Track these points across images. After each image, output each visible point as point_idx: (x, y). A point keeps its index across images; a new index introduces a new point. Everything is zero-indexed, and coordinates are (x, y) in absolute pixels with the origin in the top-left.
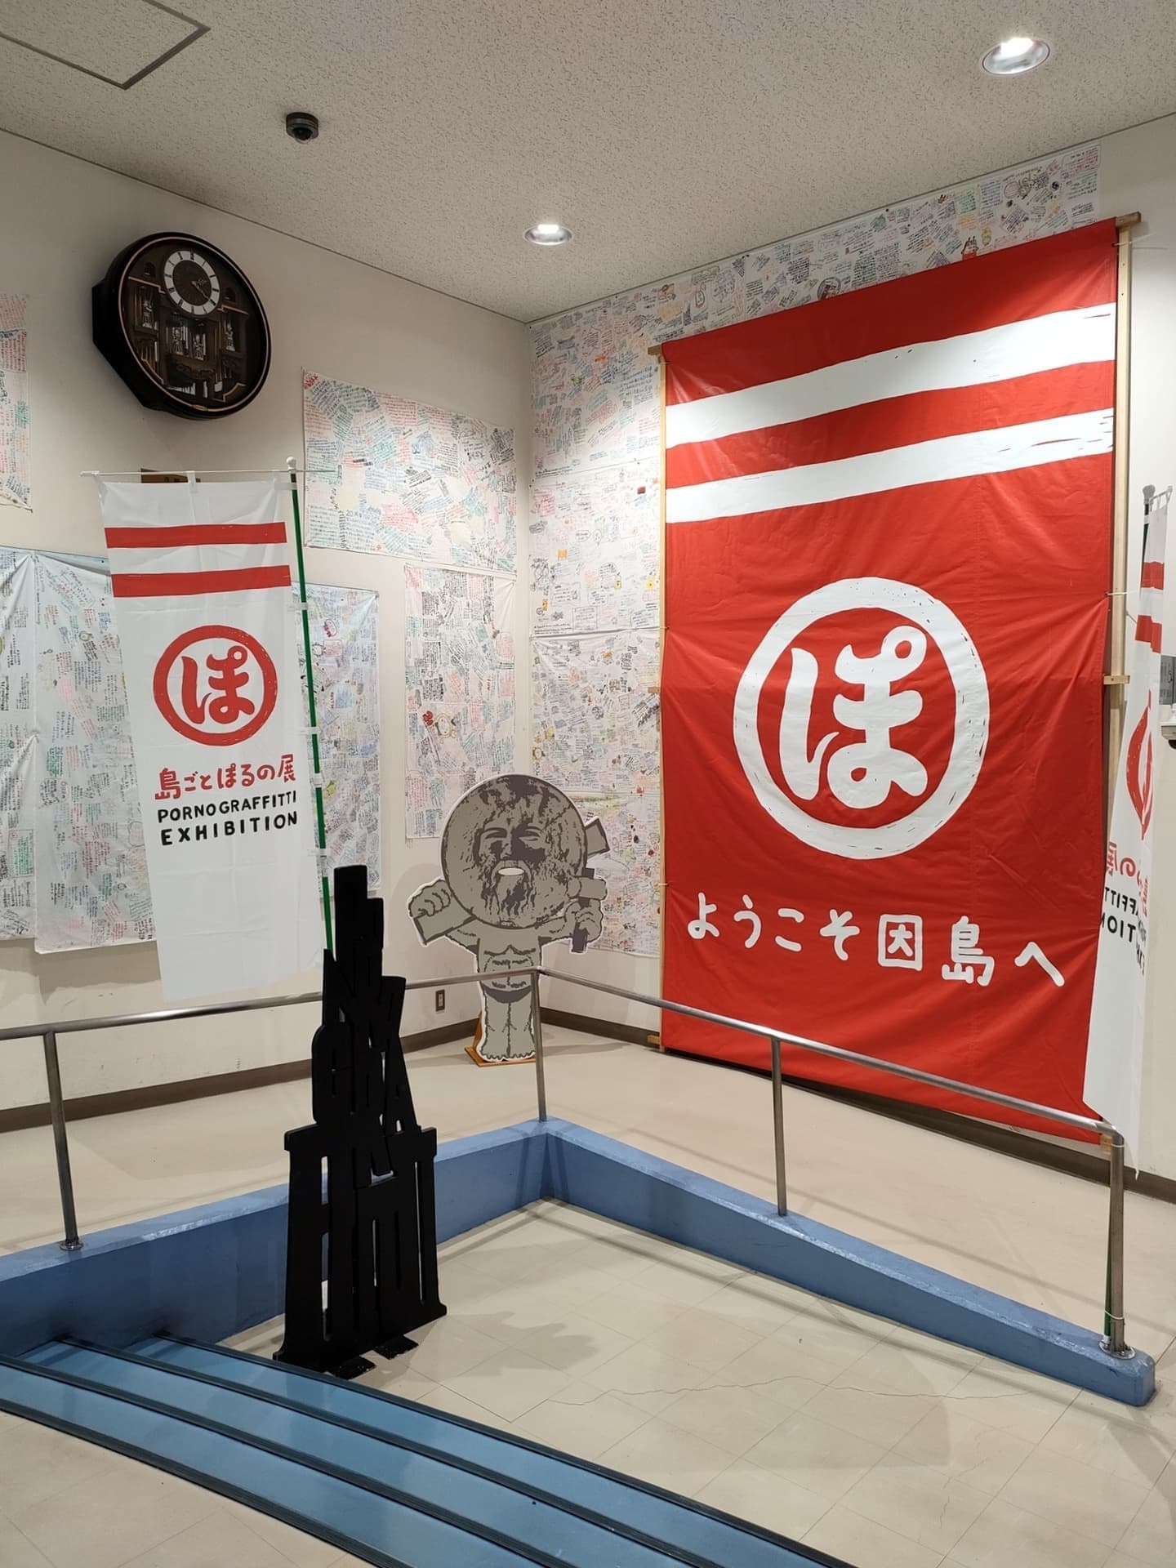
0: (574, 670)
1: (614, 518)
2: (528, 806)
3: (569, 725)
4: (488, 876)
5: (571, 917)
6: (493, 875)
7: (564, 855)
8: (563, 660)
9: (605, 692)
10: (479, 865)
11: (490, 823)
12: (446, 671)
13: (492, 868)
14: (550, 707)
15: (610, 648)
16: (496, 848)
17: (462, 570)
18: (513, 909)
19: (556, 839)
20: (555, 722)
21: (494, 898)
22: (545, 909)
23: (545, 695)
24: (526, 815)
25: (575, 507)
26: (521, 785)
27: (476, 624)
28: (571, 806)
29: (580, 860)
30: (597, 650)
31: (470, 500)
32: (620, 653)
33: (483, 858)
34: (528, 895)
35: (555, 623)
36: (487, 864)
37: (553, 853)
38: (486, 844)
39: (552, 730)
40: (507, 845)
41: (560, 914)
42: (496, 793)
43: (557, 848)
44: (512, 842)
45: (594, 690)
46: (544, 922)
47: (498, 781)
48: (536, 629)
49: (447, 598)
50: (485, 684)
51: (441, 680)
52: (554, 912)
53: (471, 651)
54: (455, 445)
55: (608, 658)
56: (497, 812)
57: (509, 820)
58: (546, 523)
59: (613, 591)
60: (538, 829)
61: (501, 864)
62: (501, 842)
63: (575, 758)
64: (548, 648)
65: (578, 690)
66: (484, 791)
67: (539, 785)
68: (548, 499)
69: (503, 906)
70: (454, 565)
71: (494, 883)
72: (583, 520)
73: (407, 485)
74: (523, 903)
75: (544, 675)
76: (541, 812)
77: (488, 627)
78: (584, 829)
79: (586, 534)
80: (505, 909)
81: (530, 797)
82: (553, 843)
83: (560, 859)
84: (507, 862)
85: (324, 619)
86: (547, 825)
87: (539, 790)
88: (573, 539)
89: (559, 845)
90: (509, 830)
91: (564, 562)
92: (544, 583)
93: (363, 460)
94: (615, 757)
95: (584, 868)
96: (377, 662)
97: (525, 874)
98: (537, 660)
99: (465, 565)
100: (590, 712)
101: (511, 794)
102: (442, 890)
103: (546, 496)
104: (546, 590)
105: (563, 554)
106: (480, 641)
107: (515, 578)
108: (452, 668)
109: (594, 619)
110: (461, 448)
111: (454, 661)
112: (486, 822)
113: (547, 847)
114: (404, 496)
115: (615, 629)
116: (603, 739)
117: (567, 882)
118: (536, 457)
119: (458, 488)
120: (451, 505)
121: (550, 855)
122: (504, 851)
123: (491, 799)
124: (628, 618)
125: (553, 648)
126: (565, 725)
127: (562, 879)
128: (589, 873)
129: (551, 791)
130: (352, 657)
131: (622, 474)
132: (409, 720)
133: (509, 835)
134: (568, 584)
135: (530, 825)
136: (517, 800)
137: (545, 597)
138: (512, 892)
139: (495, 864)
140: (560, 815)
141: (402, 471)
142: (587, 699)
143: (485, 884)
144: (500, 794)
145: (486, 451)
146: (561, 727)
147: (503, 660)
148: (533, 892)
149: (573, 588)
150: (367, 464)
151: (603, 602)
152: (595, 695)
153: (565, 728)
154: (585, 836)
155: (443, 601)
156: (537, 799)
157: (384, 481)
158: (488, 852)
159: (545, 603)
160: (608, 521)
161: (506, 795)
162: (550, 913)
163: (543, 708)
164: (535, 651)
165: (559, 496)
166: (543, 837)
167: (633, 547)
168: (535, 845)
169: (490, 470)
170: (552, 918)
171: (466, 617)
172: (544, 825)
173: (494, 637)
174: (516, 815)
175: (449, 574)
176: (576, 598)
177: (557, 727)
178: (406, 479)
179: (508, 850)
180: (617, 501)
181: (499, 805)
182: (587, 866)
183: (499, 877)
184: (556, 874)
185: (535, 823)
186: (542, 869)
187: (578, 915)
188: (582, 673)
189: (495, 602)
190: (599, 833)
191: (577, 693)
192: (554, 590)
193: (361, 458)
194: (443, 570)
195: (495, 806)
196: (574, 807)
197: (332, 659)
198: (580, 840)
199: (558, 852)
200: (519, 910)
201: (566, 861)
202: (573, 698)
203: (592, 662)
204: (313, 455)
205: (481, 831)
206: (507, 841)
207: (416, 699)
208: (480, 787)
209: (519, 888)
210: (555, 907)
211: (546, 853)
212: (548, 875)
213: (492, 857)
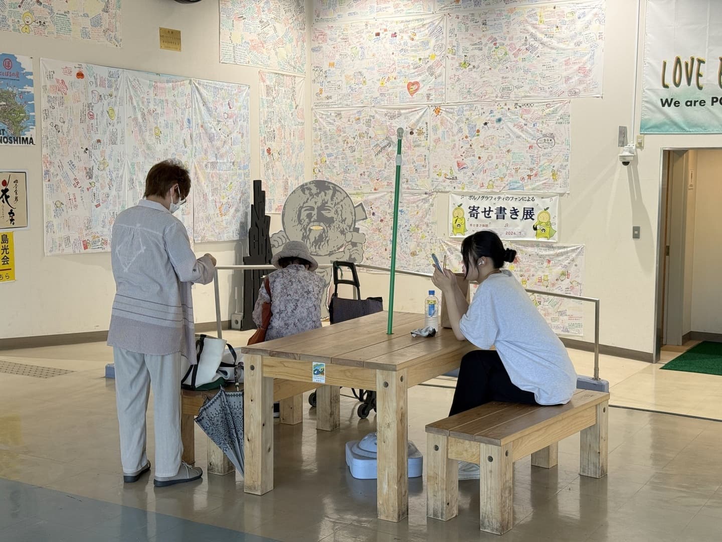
0: (338, 127)
1: (362, 48)
2: (325, 196)
3: (335, 156)
4: (305, 230)
5: (347, 252)
6: (308, 229)
7: (344, 221)
8: (332, 121)
9: (356, 139)
10: (300, 224)
11: (306, 204)
12: (276, 126)
13: (307, 226)
14: (323, 146)
15: (359, 116)
16: (309, 216)
17: (283, 73)
18: (317, 246)
19: (340, 213)
20: (327, 154)
21: (308, 240)
22: (334, 247)
23: (321, 139)
24: (324, 200)
25: (339, 40)
26: (322, 185)
27: (289, 101)
28: (348, 196)
29: (352, 223)
30: (352, 116)
31: (286, 35)
32: (365, 118)
33: (303, 221)
34: (325, 240)
35: (327, 101)
36: (305, 224)
37: (338, 220)
38: (304, 214)
39: (325, 158)
40: (315, 215)
41: (342, 250)
42: (310, 189)
43: (340, 217)
44: (317, 213)
45: (350, 138)
46: (333, 254)
47: (310, 183)
48: (316, 104)
49: (276, 88)
50: (292, 133)
51: (274, 131)
52: (339, 249)
53: (286, 116)
54: (279, 6)
55: (358, 121)
56: (310, 199)
57: (316, 203)
58: (322, 47)
59: (361, 86)
60: (330, 207)
61: (312, 224)
62: (311, 213)
63: (339, 173)
64: (323, 114)
65: (341, 137)
66: (303, 188)
67: (331, 185)
68: (323, 34)
69: (313, 244)
70: (279, 70)
71: (308, 233)
72: (344, 47)
73: (260, 29)
74: (322, 243)
75: (320, 129)
76: (332, 199)
77: (293, 103)
78: (354, 208)
79: (346, 55)
80: (313, 246)
81: (327, 191)
82: (338, 214)
83: (342, 222)
84: (315, 223)
85: (228, 100)
86: (335, 205)
87: (331, 188)
88: (338, 57)
89: (341, 215)
90: (316, 207)
91: (332, 69)
92: (321, 79)
93: (242, 17)
94: (362, 172)
95: (354, 227)
96: (249, 121)
97: (324, 229)
98: (316, 121)
99: (284, 70)
100: (348, 149)
101: (317, 189)
102: (282, 236)
103: (322, 32)
104: (322, 83)
105: (332, 65)
106: (290, 110)
107: (304, 76)
108: (278, 125)
109: (350, 100)
110: (282, 7)
111: (280, 121)
112: (304, 203)
113: (335, 216)
114: (259, 35)
115: (362, 106)
116: (355, 163)
117: (345, 234)
118: (316, 11)
119: (281, 28)
120: (278, 39)
121: (336, 220)
122: (313, 218)
123: (307, 192)
124: (369, 100)
125: (326, 115)
126: (333, 156)
127: (342, 232)
128: (357, 230)
129: (337, 188)
130: (239, 119)
131: (367, 25)
132: (261, 152)
133: (316, 210)
134: (335, 81)
135: (326, 205)
136: (320, 193)
137: (321, 87)
138: (317, 238)
139: (309, 224)
140: (342, 201)
141: (257, 21)
142: (346, 142)
143: (303, 233)
144: (311, 189)
145: (292, 8)
146: (331, 156)
147: (300, 121)
148: (327, 239)
149: (338, 83)
150: (243, 19)
151: (356, 91)
152: (350, 140)
153: (333, 157)
154: (355, 211)
155: (275, 90)
156: (330, 192)
157: (251, 27)
158: (305, 218)
159: (321, 90)
160: (358, 49)
161: (314, 190)
162: (336, 249)
163: (320, 147)
164: (315, 116)
165: (330, 33)
166: (333, 211)
167: (373, 63)
168: (329, 215)
169: (294, 18)
170: (337, 251)
171: (284, 98)
172: (333, 205)
173: (296, 108)
174: (319, 200)
175: (277, 75)
176: (340, 89)
177: (328, 157)
178: (259, 25)
179: (315, 217)
180: (364, 39)
181: (311, 195)
182: (356, 227)
183: (310, 230)
184: (339, 230)
185: (329, 204)
186: (332, 227)
187: (351, 251)
188: (343, 128)
189: (297, 89)
190: (362, 211)
191: (340, 139)
192: (327, 84)
193: (241, 16)
194: (275, 73)
195: (308, 195)
196: (349, 197)
197: (231, 120)
198: (352, 213)
199: (341, 218)
200: (321, 247)
201: (345, 223)
202: (337, 142)
203: (349, 123)
204: (223, 15)
205: (302, 207)
206: (315, 212)
207: (264, 141)
208: (302, 185)
209: (321, 236)
210: (339, 246)
211: (335, 219)
212: (336, 230)
213: (307, 220)
